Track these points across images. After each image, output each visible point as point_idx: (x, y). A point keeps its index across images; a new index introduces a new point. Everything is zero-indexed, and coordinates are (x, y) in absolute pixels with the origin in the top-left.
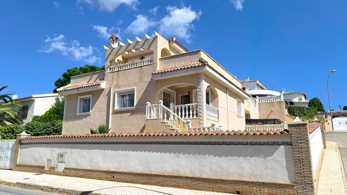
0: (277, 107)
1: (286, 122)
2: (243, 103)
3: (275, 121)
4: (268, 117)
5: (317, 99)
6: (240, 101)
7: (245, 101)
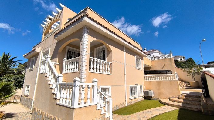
0: (168, 62)
1: (176, 73)
2: (142, 59)
3: (167, 71)
4: (162, 69)
5: (191, 58)
6: (139, 57)
7: (144, 58)
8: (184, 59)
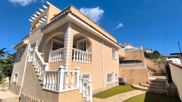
0: (139, 53)
1: (145, 62)
3: (138, 61)
4: (134, 59)
5: (157, 51)
6: (115, 49)
7: (119, 50)
8: (151, 51)
